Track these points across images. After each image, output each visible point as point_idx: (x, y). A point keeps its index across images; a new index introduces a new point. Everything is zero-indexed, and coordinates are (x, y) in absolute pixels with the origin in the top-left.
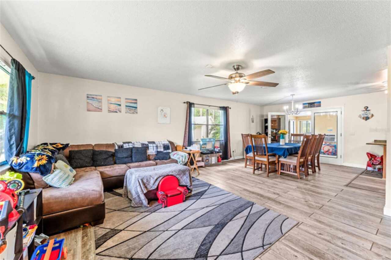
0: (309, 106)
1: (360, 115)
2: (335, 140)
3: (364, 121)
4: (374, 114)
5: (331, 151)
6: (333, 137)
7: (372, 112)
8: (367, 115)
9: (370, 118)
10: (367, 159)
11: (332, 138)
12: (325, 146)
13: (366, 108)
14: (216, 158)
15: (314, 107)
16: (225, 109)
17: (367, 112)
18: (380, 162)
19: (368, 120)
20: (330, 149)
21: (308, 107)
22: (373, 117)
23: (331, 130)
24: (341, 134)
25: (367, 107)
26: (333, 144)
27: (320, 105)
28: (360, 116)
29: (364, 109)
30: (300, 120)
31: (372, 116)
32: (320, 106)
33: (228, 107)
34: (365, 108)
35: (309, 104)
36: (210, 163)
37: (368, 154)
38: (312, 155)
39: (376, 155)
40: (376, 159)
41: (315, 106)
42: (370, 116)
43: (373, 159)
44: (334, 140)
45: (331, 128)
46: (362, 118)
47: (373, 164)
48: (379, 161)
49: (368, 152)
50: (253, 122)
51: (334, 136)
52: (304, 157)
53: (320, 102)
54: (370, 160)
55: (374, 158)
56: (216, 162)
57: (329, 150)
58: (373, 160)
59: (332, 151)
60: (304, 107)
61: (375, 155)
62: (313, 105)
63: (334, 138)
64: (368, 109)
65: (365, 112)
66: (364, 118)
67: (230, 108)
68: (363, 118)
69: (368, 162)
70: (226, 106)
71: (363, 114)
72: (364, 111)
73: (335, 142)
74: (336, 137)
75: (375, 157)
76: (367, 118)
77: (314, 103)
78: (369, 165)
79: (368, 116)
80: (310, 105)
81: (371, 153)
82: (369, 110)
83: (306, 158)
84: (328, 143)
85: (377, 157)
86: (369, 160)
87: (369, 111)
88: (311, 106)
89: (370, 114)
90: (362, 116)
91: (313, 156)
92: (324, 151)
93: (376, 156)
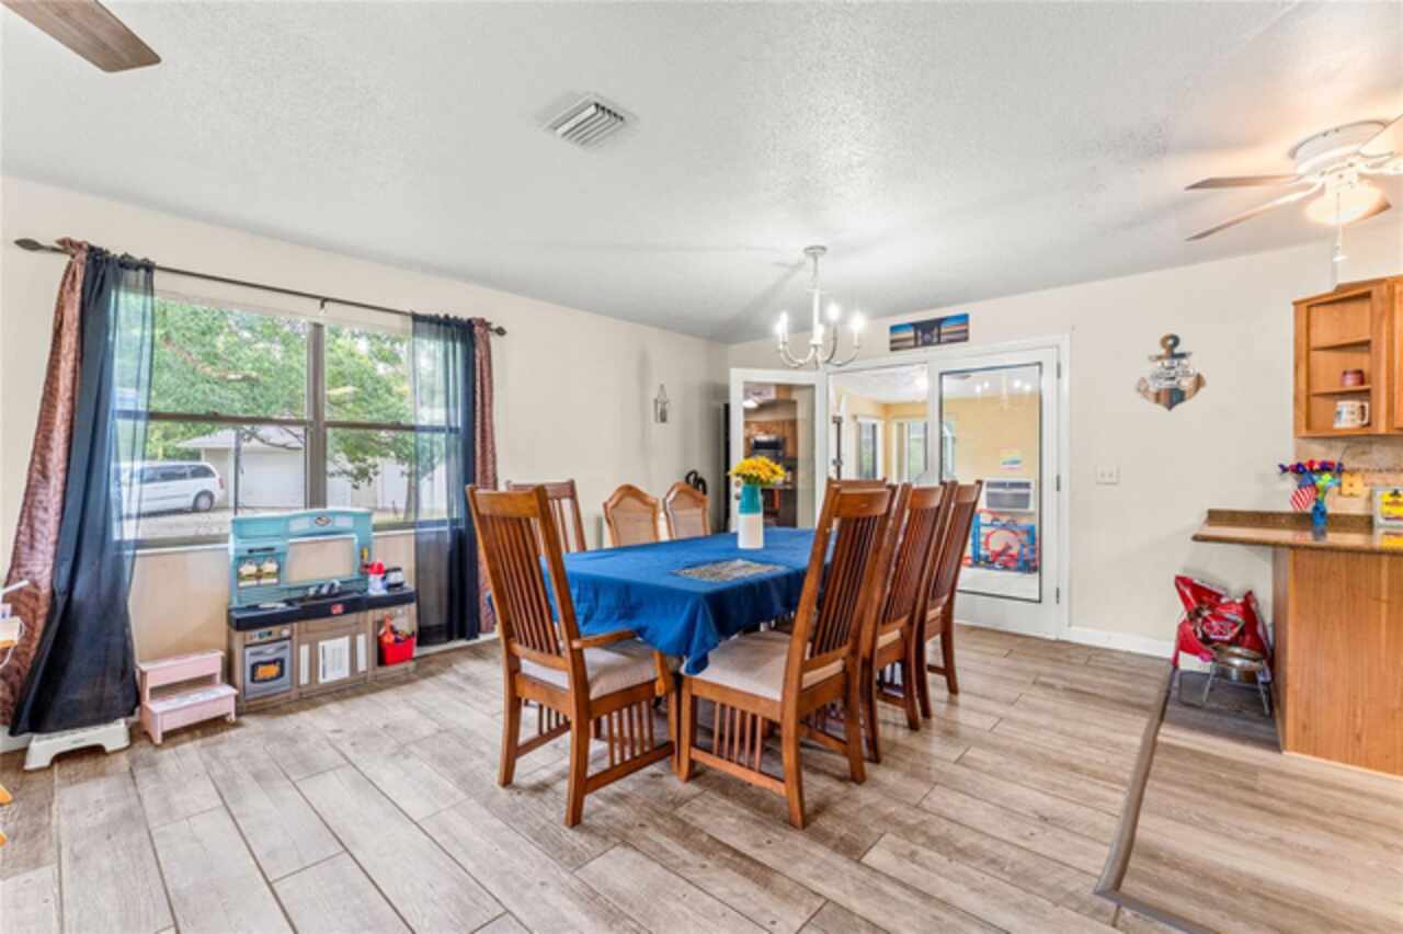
0: (916, 338)
1: (1143, 380)
2: (1033, 507)
3: (1161, 409)
4: (1204, 375)
5: (1014, 551)
6: (1023, 491)
7: (1194, 365)
8: (1173, 378)
9: (1187, 395)
10: (1179, 612)
11: (1016, 496)
12: (993, 532)
13: (1170, 342)
14: (361, 639)
15: (939, 343)
16: (466, 334)
17: (1176, 362)
18: (1242, 632)
19: (1179, 407)
20: (1011, 543)
21: (912, 343)
22: (1202, 390)
23: (1016, 462)
24: (1058, 478)
25: (1176, 340)
26: (1024, 522)
27: (966, 331)
28: (1143, 388)
29: (1163, 352)
30: (901, 421)
31: (1199, 382)
32: (966, 339)
33: (485, 324)
34: (1164, 342)
35: (916, 326)
36: (304, 680)
37: (1182, 582)
38: (904, 620)
39: (1221, 592)
40: (1219, 610)
41: (943, 338)
42: (1186, 384)
43: (1206, 613)
44: (1026, 506)
45: (1016, 455)
46: (1153, 398)
47: (1206, 640)
48: (1235, 624)
49: (1181, 574)
50: (664, 419)
51: (1027, 485)
52: (845, 650)
53: (964, 318)
54: (1194, 615)
55: (1212, 607)
56: (362, 666)
57: (1008, 547)
58: (1206, 620)
59: (1020, 553)
60: (896, 346)
61: (1215, 589)
62: (936, 331)
63: (1027, 496)
64: (1177, 350)
65: (1166, 363)
66: (1162, 397)
67: (501, 332)
68: (1157, 398)
69: (1182, 627)
70: (465, 314)
71: (1157, 377)
72: (1160, 358)
73: (1031, 514)
74: (1033, 491)
75: (1213, 599)
76: (1174, 397)
77: (939, 322)
78: (1185, 644)
79: (1179, 382)
80: (920, 334)
81: (1196, 581)
82: (1182, 356)
83: (854, 652)
84: (1004, 520)
85: (1224, 600)
86: (1185, 616)
87: (1184, 361)
88: (927, 337)
89: (1186, 374)
90: (1153, 389)
91: (910, 622)
92: (988, 553)
93: (1219, 597)
